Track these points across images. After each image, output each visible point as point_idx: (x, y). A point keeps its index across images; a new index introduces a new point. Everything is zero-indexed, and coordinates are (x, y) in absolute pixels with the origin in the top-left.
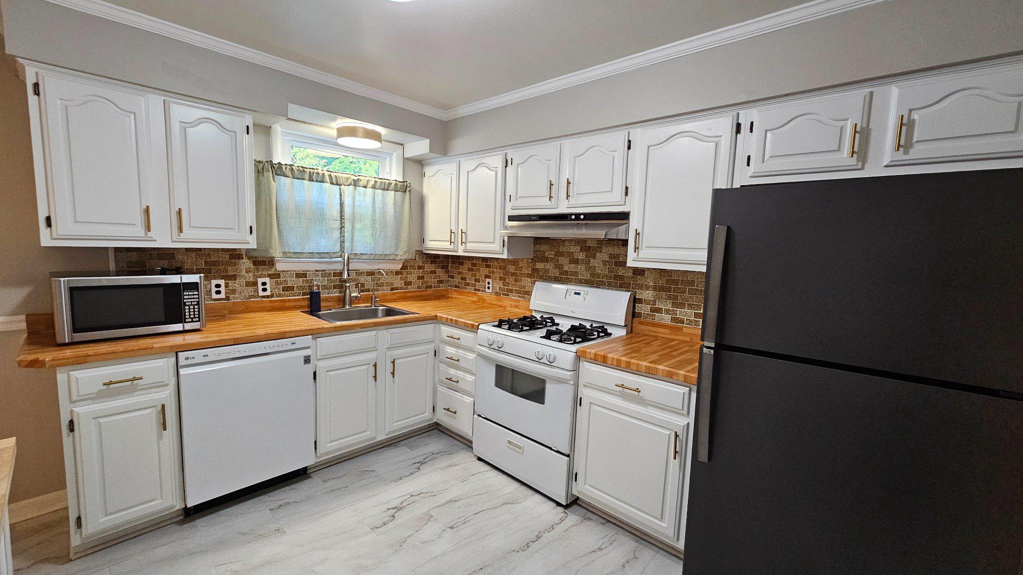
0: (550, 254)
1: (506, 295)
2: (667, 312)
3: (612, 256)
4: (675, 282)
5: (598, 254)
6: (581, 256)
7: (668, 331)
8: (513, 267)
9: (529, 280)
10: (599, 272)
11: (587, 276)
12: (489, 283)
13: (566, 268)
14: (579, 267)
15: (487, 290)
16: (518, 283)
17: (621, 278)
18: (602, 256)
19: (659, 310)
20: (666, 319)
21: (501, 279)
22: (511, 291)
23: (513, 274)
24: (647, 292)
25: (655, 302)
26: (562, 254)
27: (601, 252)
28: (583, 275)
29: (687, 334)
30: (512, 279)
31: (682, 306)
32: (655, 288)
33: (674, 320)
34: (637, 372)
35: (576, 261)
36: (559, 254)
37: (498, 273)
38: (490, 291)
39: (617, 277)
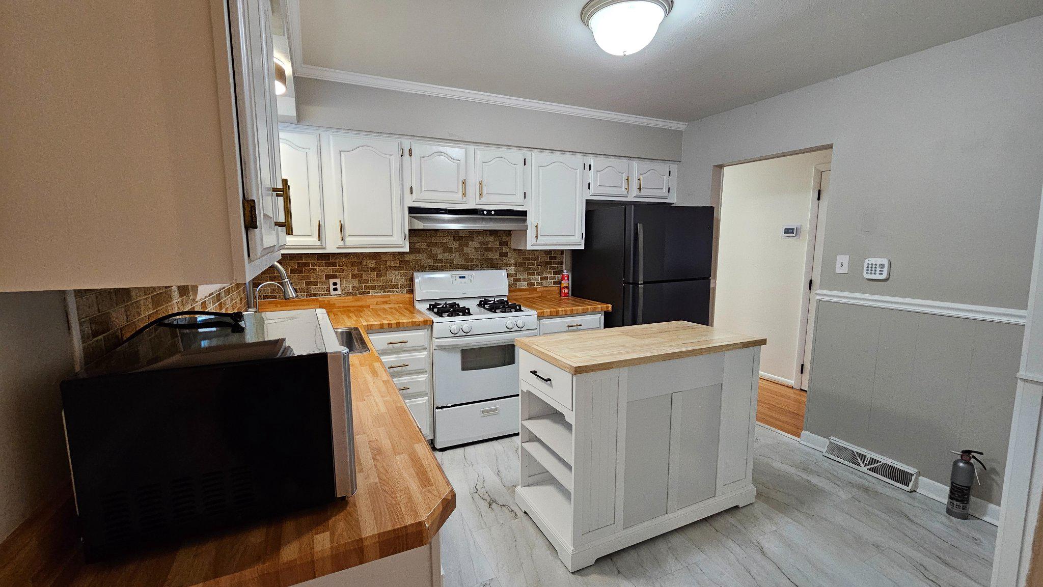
0: (424, 246)
1: (365, 294)
2: (524, 280)
3: (482, 244)
4: (528, 259)
5: (470, 243)
6: (455, 245)
7: (527, 293)
8: (374, 261)
9: (397, 273)
10: (473, 257)
11: (461, 262)
12: (335, 284)
13: (440, 257)
14: (454, 255)
15: (332, 292)
16: (381, 278)
17: (491, 259)
18: (474, 244)
19: (519, 280)
20: (524, 285)
21: (354, 276)
22: (373, 288)
23: (373, 269)
24: (510, 268)
25: (516, 274)
26: (435, 245)
27: (473, 241)
28: (458, 262)
29: (540, 292)
30: (373, 275)
31: (533, 274)
32: (515, 265)
33: (528, 284)
34: (578, 314)
35: (450, 250)
36: (431, 244)
37: (350, 270)
38: (339, 292)
39: (487, 260)
